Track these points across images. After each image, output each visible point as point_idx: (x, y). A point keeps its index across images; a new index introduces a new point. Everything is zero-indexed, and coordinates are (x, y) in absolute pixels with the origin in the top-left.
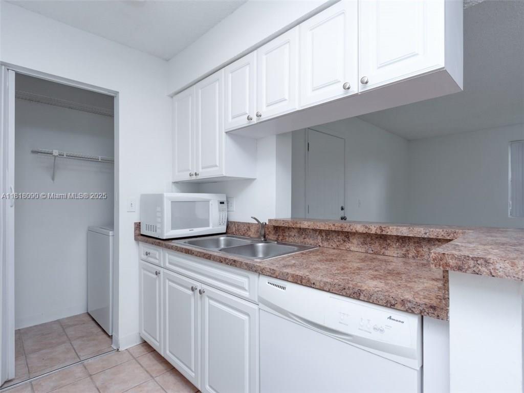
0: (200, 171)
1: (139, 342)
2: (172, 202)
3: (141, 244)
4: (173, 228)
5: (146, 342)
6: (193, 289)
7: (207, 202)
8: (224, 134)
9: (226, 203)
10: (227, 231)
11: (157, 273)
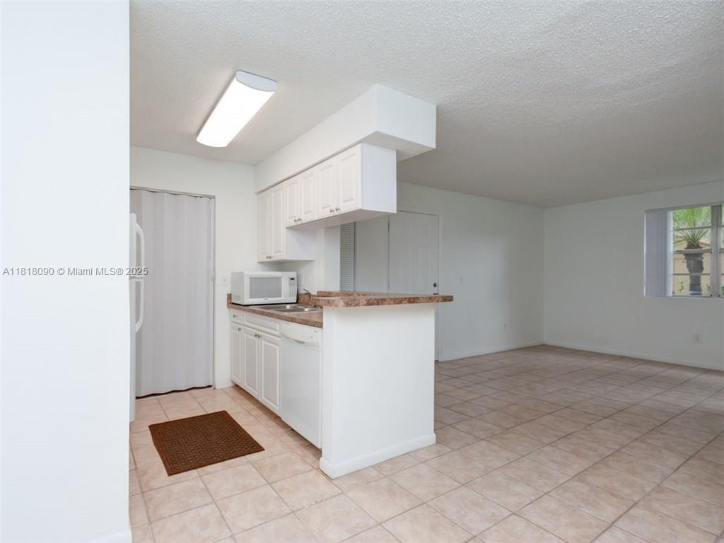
0: (273, 254)
1: (230, 384)
2: (250, 278)
3: (232, 309)
4: (251, 297)
5: (237, 386)
6: (256, 335)
7: (279, 279)
8: (285, 229)
9: (296, 279)
10: (297, 301)
11: (239, 329)
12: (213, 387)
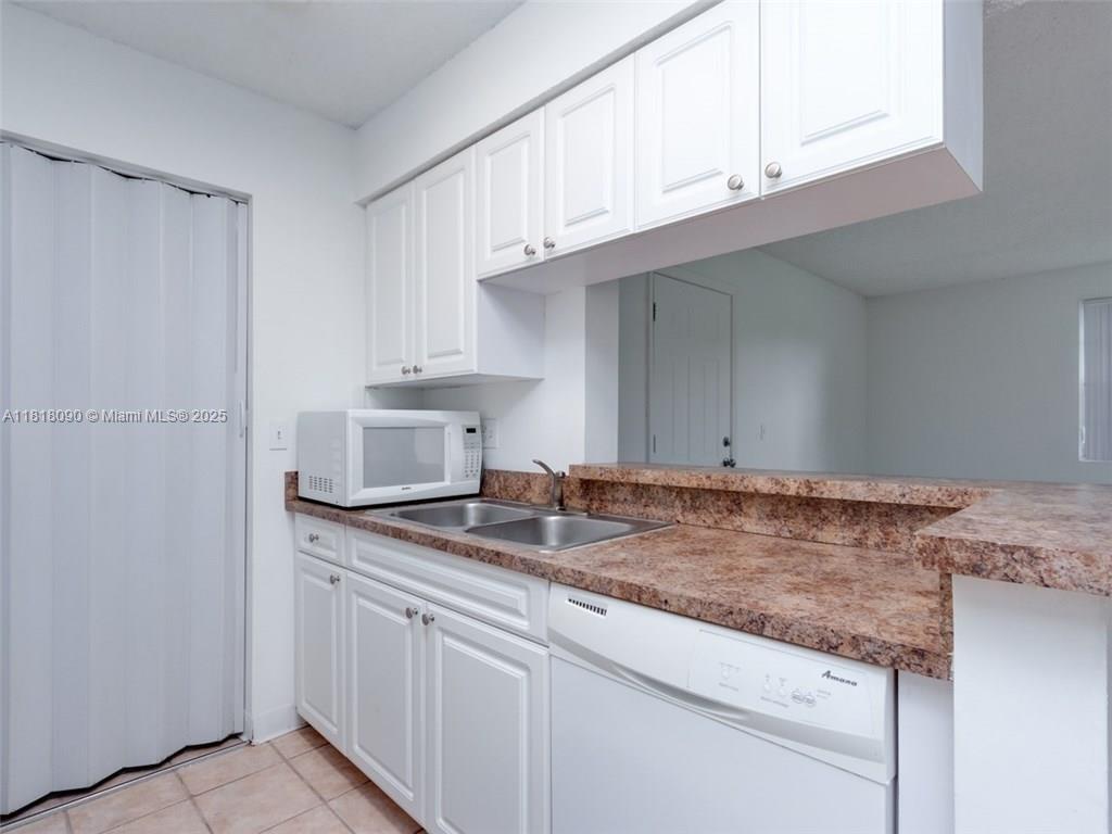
0: (425, 362)
1: (294, 725)
2: (364, 428)
3: (299, 515)
4: (368, 483)
5: (308, 725)
6: (409, 614)
7: (439, 428)
8: (475, 284)
9: (478, 430)
10: (481, 490)
11: (333, 580)
12: (244, 738)
